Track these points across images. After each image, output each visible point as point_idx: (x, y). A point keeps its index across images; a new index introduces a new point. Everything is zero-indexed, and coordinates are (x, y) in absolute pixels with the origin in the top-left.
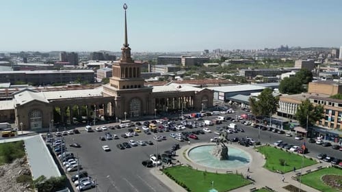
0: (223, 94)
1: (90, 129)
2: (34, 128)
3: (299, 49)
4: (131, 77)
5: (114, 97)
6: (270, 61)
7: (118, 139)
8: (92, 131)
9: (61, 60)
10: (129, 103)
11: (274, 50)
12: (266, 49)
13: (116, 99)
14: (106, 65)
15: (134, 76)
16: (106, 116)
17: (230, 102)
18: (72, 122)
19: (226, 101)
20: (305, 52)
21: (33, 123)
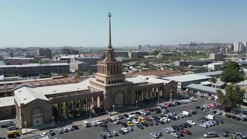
0: (180, 84)
1: (87, 124)
2: (36, 124)
3: (203, 44)
4: (115, 73)
5: (103, 92)
6: (189, 53)
7: (118, 135)
8: (90, 126)
9: (38, 54)
10: (114, 96)
11: (186, 45)
12: (180, 45)
13: (104, 94)
14: (76, 59)
15: (117, 73)
16: (96, 108)
17: (187, 90)
18: (68, 116)
19: (183, 89)
20: (208, 46)
21: (35, 120)
